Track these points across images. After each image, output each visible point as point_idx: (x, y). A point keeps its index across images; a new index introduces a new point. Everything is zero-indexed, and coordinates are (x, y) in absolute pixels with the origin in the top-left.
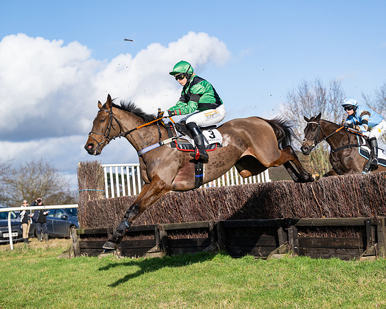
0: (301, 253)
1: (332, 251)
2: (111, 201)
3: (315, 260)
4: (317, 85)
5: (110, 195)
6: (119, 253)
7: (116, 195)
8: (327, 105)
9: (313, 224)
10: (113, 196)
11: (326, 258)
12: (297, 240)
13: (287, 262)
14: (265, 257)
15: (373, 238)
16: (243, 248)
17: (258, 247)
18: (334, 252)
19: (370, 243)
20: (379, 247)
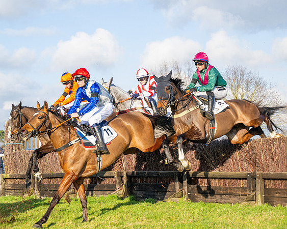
1: (218, 197)
6: (39, 194)
11: (213, 202)
12: (190, 188)
15: (253, 188)
16: (144, 193)
17: (157, 192)
18: (220, 198)
19: (250, 191)
20: (257, 194)
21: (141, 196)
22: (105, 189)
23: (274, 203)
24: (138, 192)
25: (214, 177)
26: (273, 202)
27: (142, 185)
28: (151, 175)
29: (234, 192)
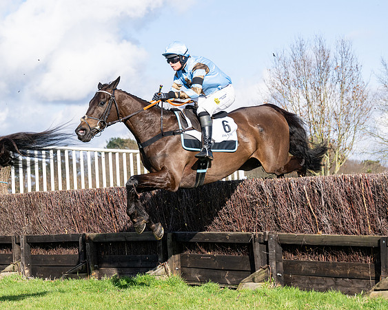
0: (287, 282)
1: (330, 281)
2: (19, 198)
3: (305, 293)
4: (317, 44)
5: (18, 189)
6: (27, 271)
7: (25, 189)
8: (331, 73)
9: (304, 241)
10: (22, 191)
11: (321, 290)
12: (281, 264)
13: (265, 295)
14: (235, 285)
16: (203, 272)
17: (225, 270)
19: (385, 272)
21: (197, 277)
24: (193, 270)
28: (213, 240)
29: (358, 273)
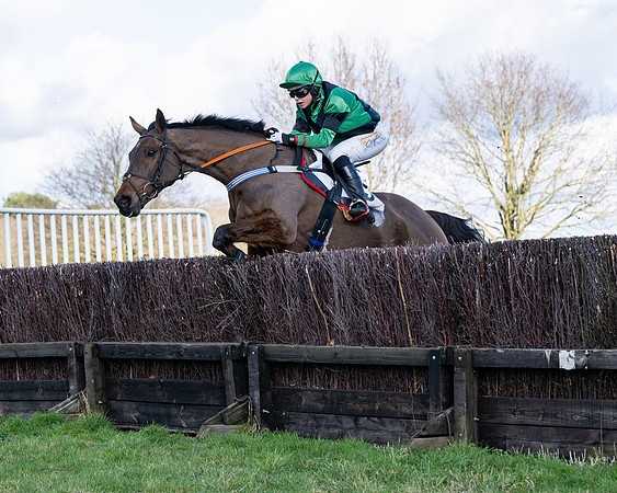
1: (348, 422)
3: (306, 442)
4: (336, 44)
9: (306, 358)
11: (332, 437)
12: (269, 394)
13: (241, 445)
14: (194, 429)
15: (444, 395)
16: (142, 408)
17: (178, 405)
18: (352, 425)
19: (436, 406)
20: (456, 414)
21: (134, 416)
22: (38, 396)
23: (508, 443)
24: (126, 405)
25: (335, 361)
26: (505, 438)
27: (136, 384)
28: (159, 356)
29: (393, 408)
